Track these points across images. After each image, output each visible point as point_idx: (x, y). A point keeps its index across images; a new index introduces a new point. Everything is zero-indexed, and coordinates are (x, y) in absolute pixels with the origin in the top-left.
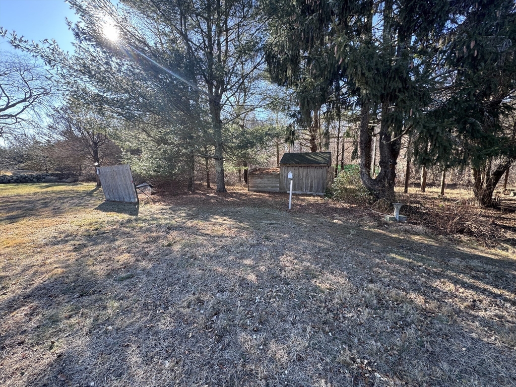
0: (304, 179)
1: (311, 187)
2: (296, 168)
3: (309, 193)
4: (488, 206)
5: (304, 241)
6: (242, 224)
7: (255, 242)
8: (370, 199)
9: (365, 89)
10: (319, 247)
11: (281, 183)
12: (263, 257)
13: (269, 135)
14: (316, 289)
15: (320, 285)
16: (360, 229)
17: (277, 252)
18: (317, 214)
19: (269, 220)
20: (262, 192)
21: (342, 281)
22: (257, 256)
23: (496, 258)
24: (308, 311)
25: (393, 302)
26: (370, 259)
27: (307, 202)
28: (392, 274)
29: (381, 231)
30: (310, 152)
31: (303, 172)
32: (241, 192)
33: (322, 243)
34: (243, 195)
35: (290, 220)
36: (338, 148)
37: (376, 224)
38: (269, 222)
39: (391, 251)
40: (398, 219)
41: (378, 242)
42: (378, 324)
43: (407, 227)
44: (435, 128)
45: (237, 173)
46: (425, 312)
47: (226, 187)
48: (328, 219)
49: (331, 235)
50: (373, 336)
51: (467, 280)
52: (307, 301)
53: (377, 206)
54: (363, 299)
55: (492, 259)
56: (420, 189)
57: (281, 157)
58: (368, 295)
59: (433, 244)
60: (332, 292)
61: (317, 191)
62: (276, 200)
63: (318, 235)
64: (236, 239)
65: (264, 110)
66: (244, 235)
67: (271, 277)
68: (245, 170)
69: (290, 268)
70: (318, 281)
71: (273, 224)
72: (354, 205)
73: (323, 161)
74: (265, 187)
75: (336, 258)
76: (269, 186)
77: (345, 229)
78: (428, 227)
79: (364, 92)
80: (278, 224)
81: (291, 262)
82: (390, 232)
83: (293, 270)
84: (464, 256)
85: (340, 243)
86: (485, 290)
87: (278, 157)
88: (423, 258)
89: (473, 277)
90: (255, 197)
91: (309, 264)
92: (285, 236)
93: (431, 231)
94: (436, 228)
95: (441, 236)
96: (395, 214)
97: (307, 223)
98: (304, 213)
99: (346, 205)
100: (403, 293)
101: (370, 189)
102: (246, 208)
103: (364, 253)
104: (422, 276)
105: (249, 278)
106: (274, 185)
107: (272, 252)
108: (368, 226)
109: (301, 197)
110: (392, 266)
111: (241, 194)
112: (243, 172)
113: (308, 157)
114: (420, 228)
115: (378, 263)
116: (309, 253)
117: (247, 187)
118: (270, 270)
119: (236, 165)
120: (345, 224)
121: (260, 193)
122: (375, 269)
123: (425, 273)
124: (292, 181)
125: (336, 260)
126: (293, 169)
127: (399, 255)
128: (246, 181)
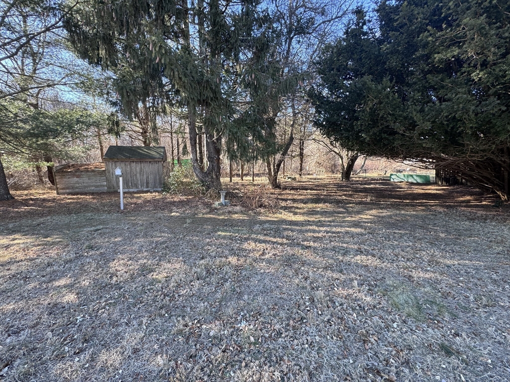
0: (138, 175)
1: (147, 183)
2: (127, 163)
3: (145, 189)
4: (276, 187)
5: (140, 240)
6: (49, 239)
7: (72, 256)
8: (203, 190)
9: (184, 92)
10: (157, 242)
11: (107, 180)
12: (85, 270)
13: (83, 123)
14: (154, 282)
15: (158, 276)
16: (195, 217)
17: (106, 259)
18: (155, 210)
19: (94, 226)
20: (82, 194)
21: (178, 266)
22: (76, 271)
23: (277, 219)
24: (144, 305)
25: (218, 268)
26: (203, 240)
27: (143, 199)
28: (218, 248)
29: (212, 216)
30: (143, 145)
31: (136, 167)
32: (45, 196)
33: (160, 237)
34: (49, 201)
35: (123, 221)
36: (172, 142)
37: (208, 210)
38: (93, 228)
39: (219, 230)
40: (224, 204)
41: (209, 225)
42: (206, 289)
43: (230, 209)
44: (236, 133)
45: (34, 171)
46: (237, 268)
47: (11, 192)
48: (166, 213)
49: (169, 228)
50: (202, 300)
51: (262, 238)
52: (143, 296)
53: (209, 195)
54: (196, 275)
55: (274, 221)
56: (240, 178)
57: (105, 150)
58: (199, 270)
59: (245, 218)
60: (168, 279)
61: (155, 186)
62: (103, 201)
63: (156, 231)
64: (38, 261)
65: (70, 89)
66: (53, 253)
67: (98, 289)
68: (48, 167)
69: (123, 272)
70: (155, 274)
71: (100, 229)
72: (190, 197)
73: (158, 156)
74: (85, 187)
75: (173, 248)
76: (92, 186)
77: (182, 220)
78: (243, 207)
79: (183, 95)
80: (106, 228)
81: (124, 265)
82: (218, 215)
83: (126, 272)
84: (262, 223)
85: (177, 233)
86: (270, 241)
87: (102, 150)
88: (239, 230)
89: (265, 235)
90: (70, 201)
91: (145, 261)
92: (116, 240)
93: (244, 209)
94: (247, 207)
95: (250, 211)
96: (222, 200)
97: (144, 221)
98: (140, 211)
99: (184, 198)
100: (224, 259)
101: (202, 182)
102: (54, 218)
103: (198, 237)
104: (237, 243)
105: (65, 300)
106: (99, 184)
107: (98, 262)
108: (202, 213)
109: (136, 195)
110: (218, 242)
111: (44, 200)
112: (45, 169)
113: (141, 151)
114: (238, 208)
115: (208, 242)
116: (145, 251)
117: (54, 190)
118: (96, 282)
119: (30, 160)
120: (183, 215)
121: (79, 196)
122: (206, 248)
123: (239, 240)
124: (121, 179)
125: (173, 249)
126: (123, 165)
127: (224, 232)
128: (52, 181)
